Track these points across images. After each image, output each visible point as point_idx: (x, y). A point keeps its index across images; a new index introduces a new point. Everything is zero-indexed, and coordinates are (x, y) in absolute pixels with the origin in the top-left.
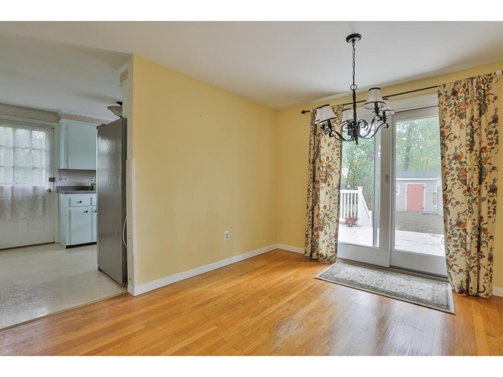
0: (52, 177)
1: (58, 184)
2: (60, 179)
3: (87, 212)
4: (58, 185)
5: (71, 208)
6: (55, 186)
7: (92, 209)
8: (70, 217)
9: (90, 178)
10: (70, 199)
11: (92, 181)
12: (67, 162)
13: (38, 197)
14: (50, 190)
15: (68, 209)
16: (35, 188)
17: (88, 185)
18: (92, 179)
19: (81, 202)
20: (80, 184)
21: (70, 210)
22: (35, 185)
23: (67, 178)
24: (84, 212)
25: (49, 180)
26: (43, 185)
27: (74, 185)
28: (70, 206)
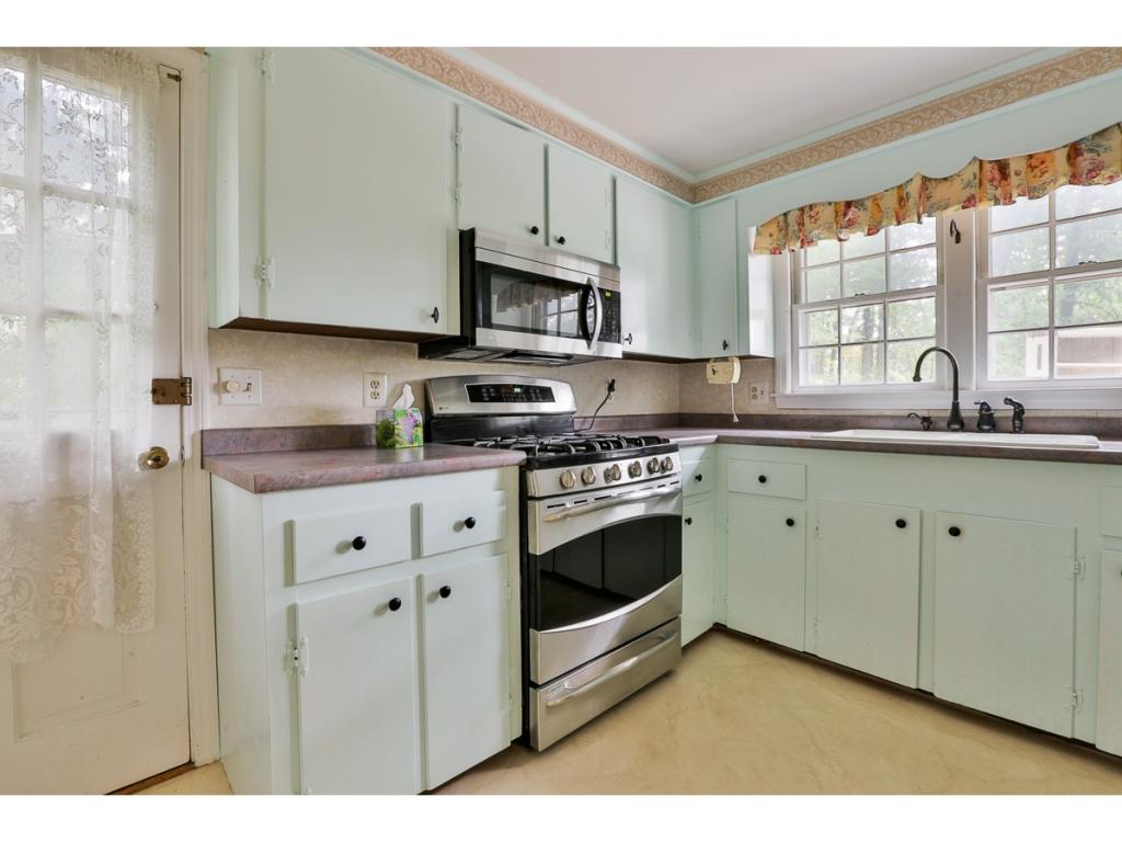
0: (171, 373)
1: (210, 412)
2: (221, 387)
3: (395, 605)
4: (208, 426)
5: (300, 598)
6: (191, 429)
7: (419, 579)
8: (292, 659)
9: (369, 379)
10: (289, 528)
11: (376, 395)
12: (260, 273)
13: (84, 502)
14: (158, 459)
15: (276, 602)
16: (63, 447)
17: (357, 420)
18: (375, 384)
19: (359, 544)
20: (322, 412)
21: (292, 611)
22: (65, 423)
23: (257, 377)
24: (379, 612)
25: (154, 391)
26: (118, 422)
27: (291, 421)
28: (290, 579)
